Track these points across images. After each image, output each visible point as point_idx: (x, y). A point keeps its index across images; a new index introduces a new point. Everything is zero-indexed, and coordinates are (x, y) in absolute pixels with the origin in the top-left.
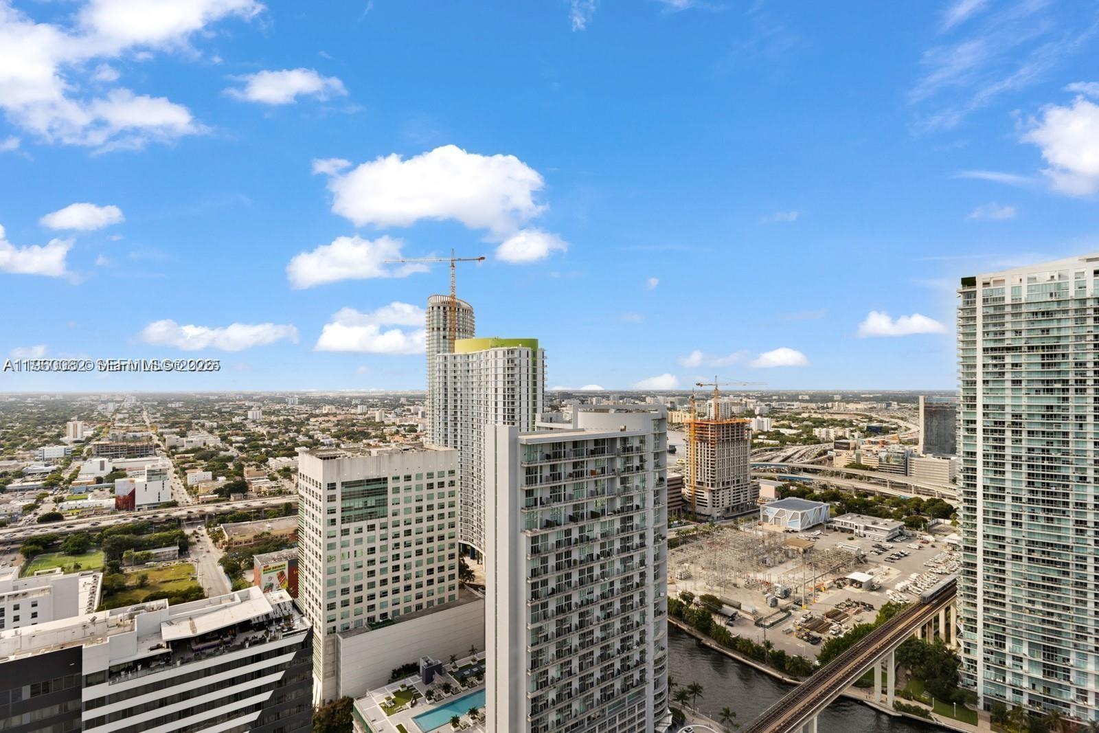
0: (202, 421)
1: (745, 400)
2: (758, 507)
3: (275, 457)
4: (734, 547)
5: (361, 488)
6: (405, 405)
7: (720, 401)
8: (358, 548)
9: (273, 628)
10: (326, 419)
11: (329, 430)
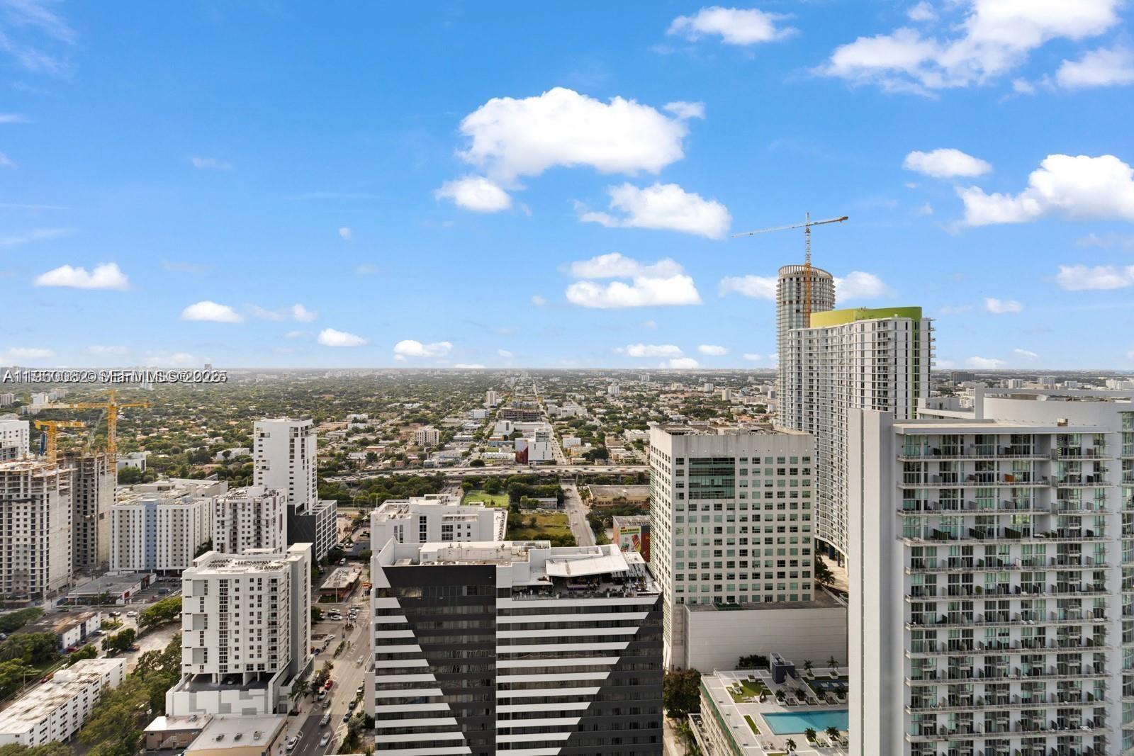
0: (574, 394)
3: (630, 429)
5: (708, 466)
6: (753, 384)
8: (705, 525)
9: (629, 585)
10: (675, 395)
11: (677, 407)
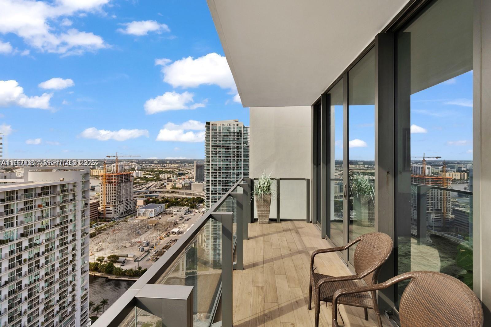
1: (131, 163)
2: (136, 210)
4: (125, 230)
7: (118, 164)
